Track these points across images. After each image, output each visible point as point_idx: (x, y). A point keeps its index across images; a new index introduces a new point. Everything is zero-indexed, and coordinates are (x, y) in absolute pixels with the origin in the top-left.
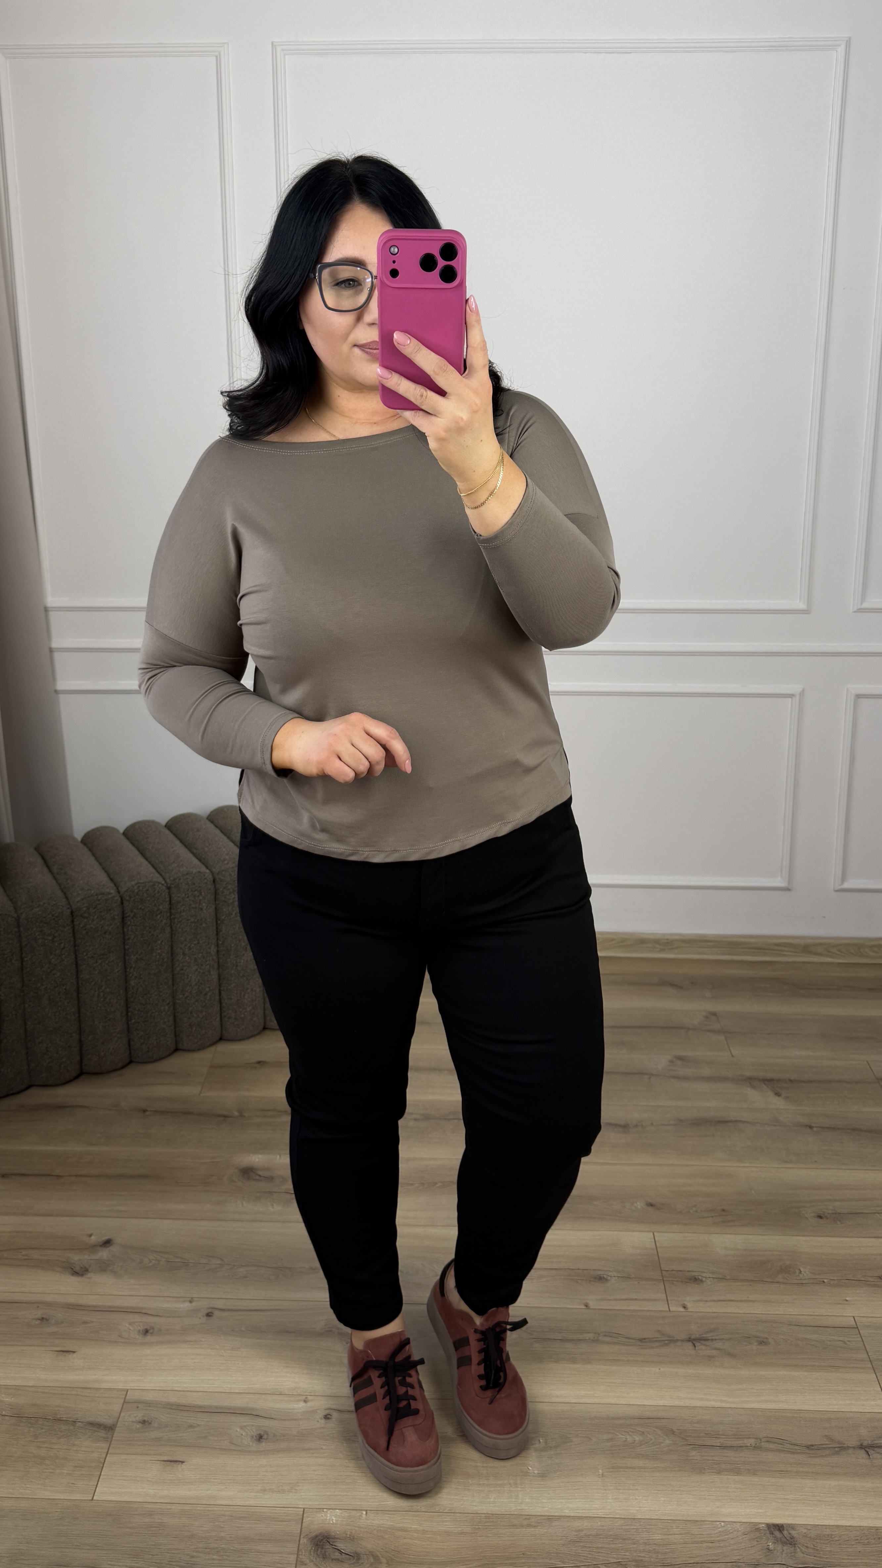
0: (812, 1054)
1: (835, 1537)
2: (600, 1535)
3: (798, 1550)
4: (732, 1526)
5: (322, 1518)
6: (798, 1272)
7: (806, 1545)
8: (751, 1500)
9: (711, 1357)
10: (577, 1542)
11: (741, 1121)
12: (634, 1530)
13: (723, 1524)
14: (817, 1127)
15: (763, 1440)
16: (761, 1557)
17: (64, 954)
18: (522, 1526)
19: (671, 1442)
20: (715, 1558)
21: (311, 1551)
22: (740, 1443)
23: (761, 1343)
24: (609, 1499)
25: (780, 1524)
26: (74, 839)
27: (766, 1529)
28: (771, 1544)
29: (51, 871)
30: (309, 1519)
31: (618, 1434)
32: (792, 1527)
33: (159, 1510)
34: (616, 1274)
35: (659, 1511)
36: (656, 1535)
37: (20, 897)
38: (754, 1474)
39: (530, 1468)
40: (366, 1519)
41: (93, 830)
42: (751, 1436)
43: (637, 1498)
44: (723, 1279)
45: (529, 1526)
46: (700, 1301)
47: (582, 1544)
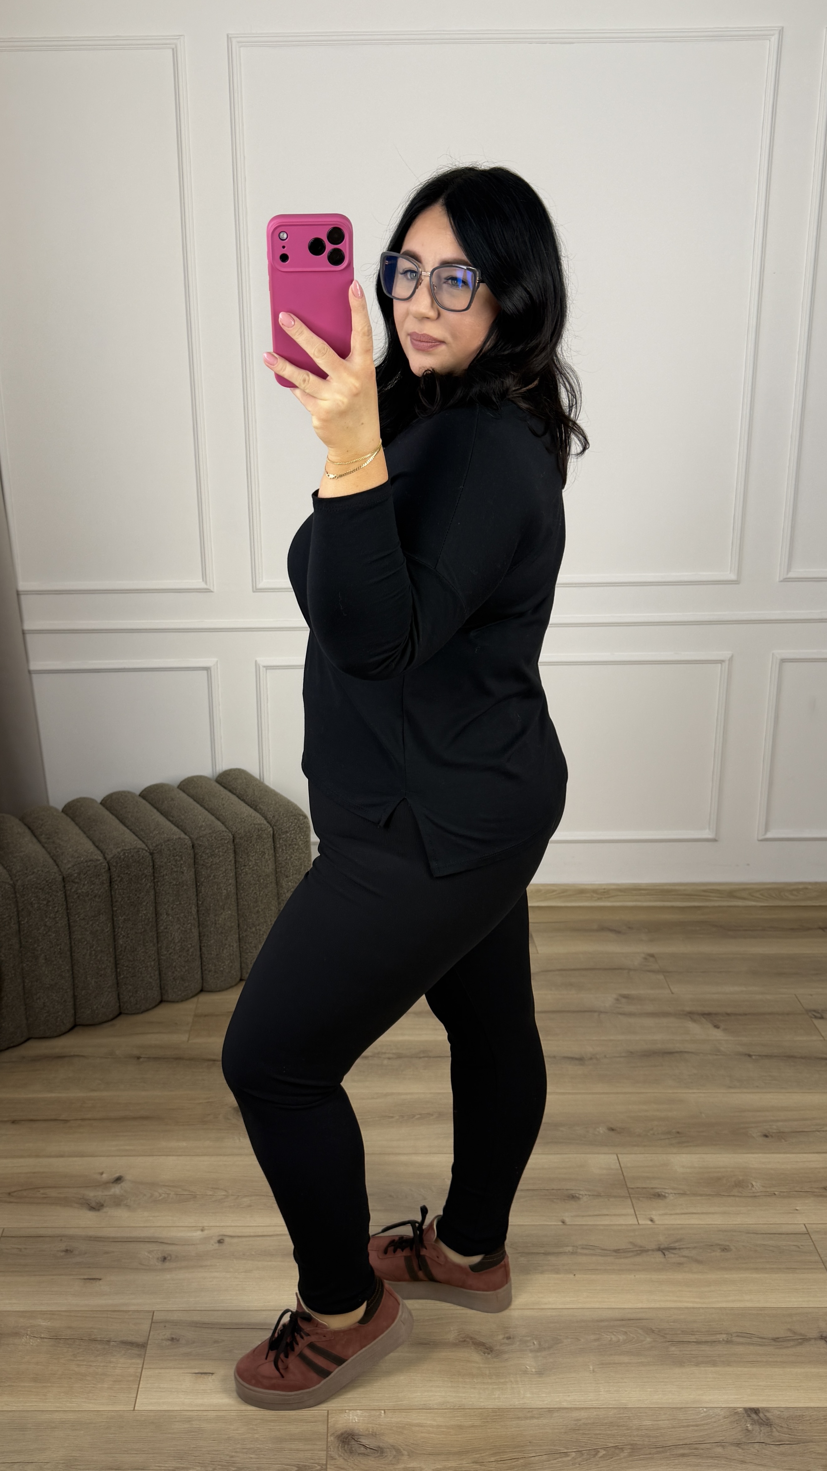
0: (744, 989)
1: (806, 1417)
2: (597, 1423)
3: (774, 1430)
4: (713, 1411)
5: (345, 1418)
6: (750, 1186)
7: (780, 1425)
8: (728, 1387)
9: (680, 1264)
10: (576, 1430)
11: (686, 1052)
12: (627, 1418)
13: (705, 1410)
14: (755, 1055)
15: (733, 1335)
16: (742, 1437)
17: (58, 917)
18: (526, 1418)
19: (652, 1340)
20: (701, 1439)
21: (338, 1448)
22: (713, 1338)
23: (724, 1250)
24: (601, 1392)
25: (756, 1408)
26: (56, 810)
27: (744, 1412)
28: (749, 1425)
29: (39, 841)
30: (334, 1419)
31: (603, 1334)
32: (767, 1410)
33: (197, 1417)
34: (587, 1193)
35: (647, 1400)
36: (647, 1422)
37: (13, 865)
38: (729, 1365)
39: (528, 1367)
40: (385, 1417)
41: (73, 801)
42: (723, 1332)
43: (626, 1389)
44: (684, 1194)
45: (532, 1417)
46: (666, 1214)
47: (581, 1432)
